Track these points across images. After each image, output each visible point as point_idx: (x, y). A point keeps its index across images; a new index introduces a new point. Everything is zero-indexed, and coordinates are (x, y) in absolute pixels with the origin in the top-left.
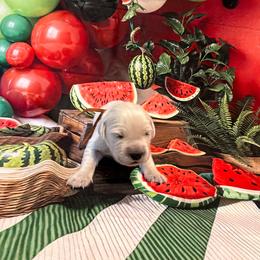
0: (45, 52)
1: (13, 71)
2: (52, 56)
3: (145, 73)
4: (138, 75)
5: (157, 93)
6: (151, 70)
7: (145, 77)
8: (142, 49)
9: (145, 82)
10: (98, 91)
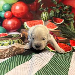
0: (15, 13)
1: (6, 20)
2: (18, 14)
4: (44, 17)
5: (50, 22)
6: (48, 16)
7: (46, 18)
8: (45, 10)
9: (46, 20)
10: (32, 23)
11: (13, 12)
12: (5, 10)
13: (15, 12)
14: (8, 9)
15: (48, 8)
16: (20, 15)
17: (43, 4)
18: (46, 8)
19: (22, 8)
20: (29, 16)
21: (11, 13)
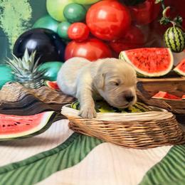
0: (97, 29)
1: (74, 43)
2: (103, 32)
3: (177, 40)
4: (172, 42)
6: (182, 38)
7: (178, 44)
8: (173, 22)
9: (178, 48)
10: (141, 54)
11: (90, 25)
12: (71, 18)
13: (95, 26)
15: (180, 18)
17: (168, 7)
18: (176, 19)
20: (132, 37)
21: (85, 26)
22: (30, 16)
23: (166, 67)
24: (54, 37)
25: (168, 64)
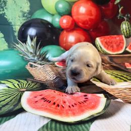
1: (65, 32)
6: (130, 28)
7: (128, 32)
8: (125, 18)
9: (128, 35)
11: (75, 18)
12: (61, 12)
13: (78, 19)
14: (66, 11)
15: (129, 15)
16: (87, 24)
17: (122, 7)
18: (126, 15)
19: (91, 11)
20: (102, 27)
21: (71, 19)
22: (29, 9)
23: (122, 48)
24: (50, 26)
25: (123, 46)
